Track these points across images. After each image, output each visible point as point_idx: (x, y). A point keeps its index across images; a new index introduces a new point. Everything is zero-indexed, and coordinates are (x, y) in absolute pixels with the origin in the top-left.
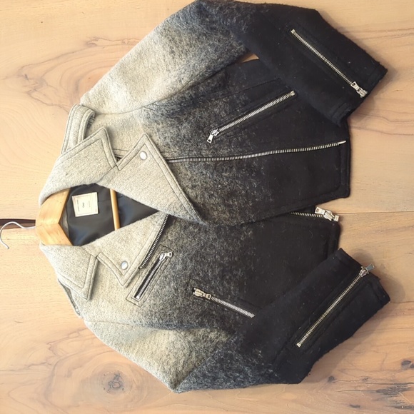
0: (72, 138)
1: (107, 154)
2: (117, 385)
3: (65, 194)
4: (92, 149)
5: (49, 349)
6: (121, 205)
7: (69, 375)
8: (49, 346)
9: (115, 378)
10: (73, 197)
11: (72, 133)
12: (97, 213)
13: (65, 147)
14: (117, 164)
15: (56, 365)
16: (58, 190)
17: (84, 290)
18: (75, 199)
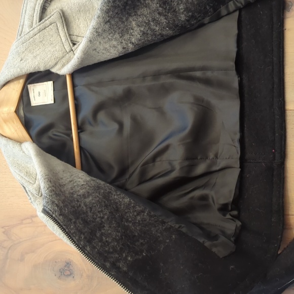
0: (27, 23)
1: (62, 38)
2: (68, 273)
3: (22, 81)
4: (47, 34)
5: (4, 232)
6: (77, 94)
7: (22, 259)
8: (3, 230)
9: (66, 266)
10: (29, 86)
11: (27, 17)
12: (53, 102)
13: (20, 32)
14: (73, 48)
15: (9, 248)
16: (13, 77)
17: (35, 185)
18: (31, 87)
